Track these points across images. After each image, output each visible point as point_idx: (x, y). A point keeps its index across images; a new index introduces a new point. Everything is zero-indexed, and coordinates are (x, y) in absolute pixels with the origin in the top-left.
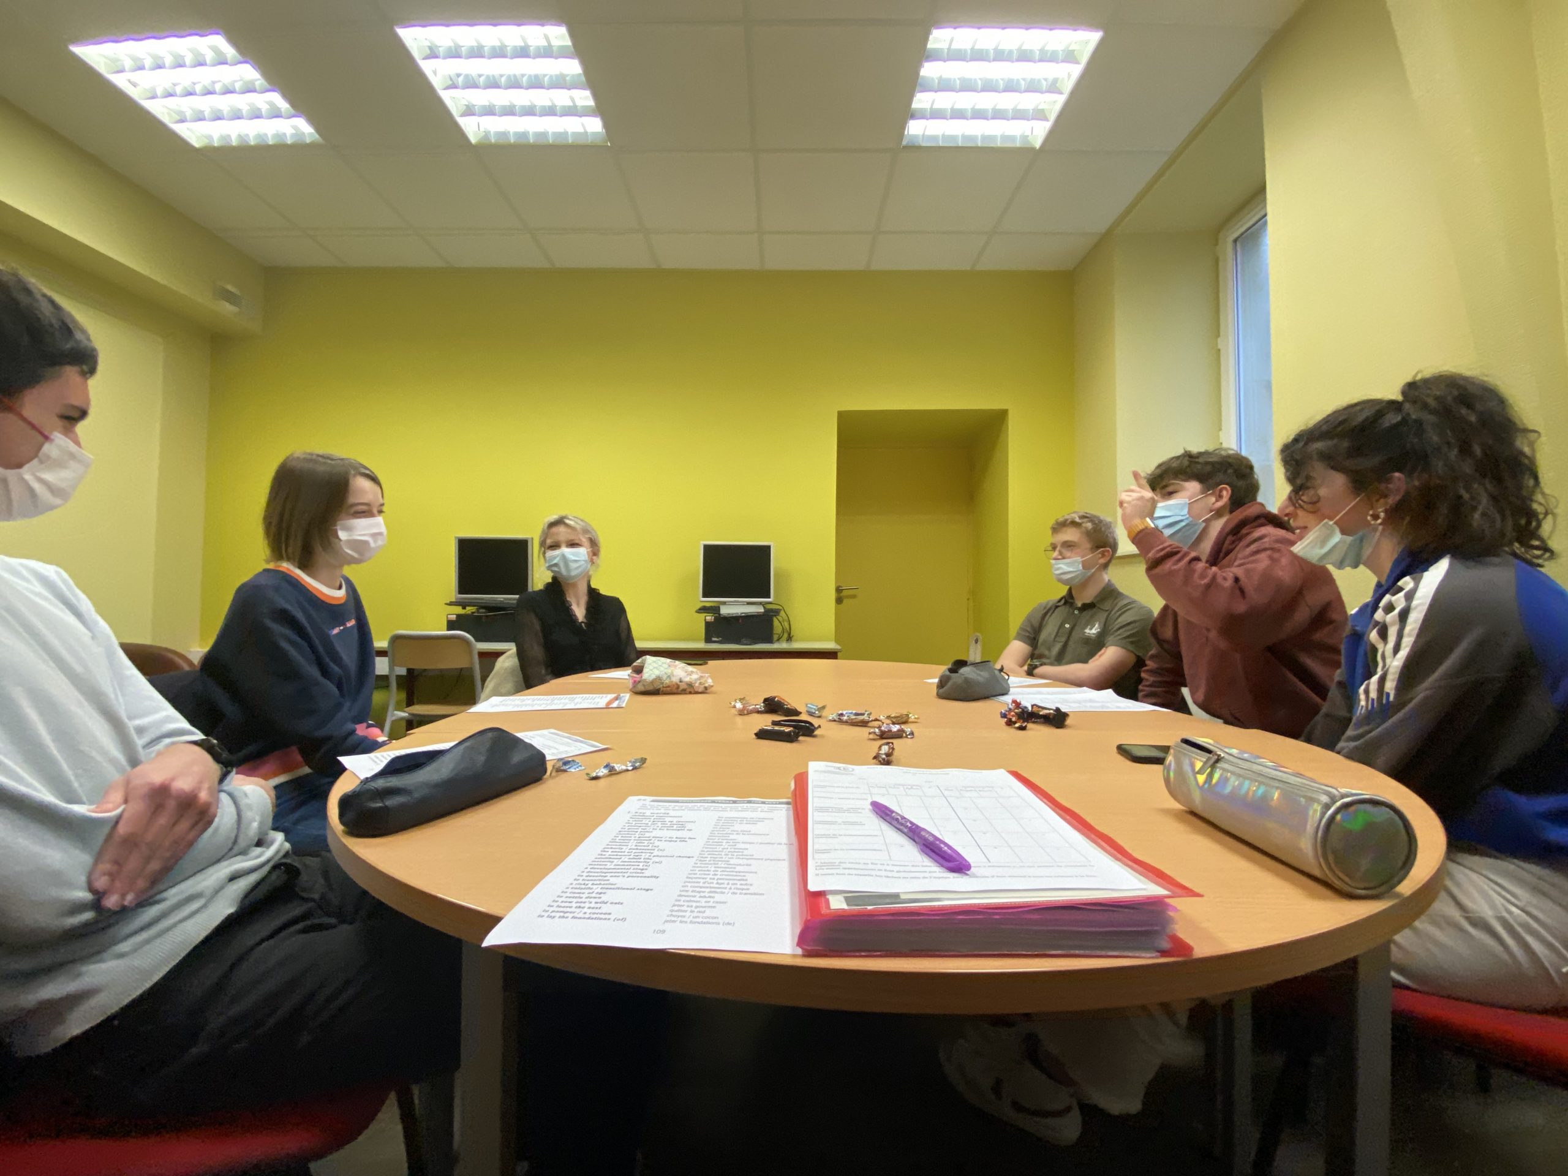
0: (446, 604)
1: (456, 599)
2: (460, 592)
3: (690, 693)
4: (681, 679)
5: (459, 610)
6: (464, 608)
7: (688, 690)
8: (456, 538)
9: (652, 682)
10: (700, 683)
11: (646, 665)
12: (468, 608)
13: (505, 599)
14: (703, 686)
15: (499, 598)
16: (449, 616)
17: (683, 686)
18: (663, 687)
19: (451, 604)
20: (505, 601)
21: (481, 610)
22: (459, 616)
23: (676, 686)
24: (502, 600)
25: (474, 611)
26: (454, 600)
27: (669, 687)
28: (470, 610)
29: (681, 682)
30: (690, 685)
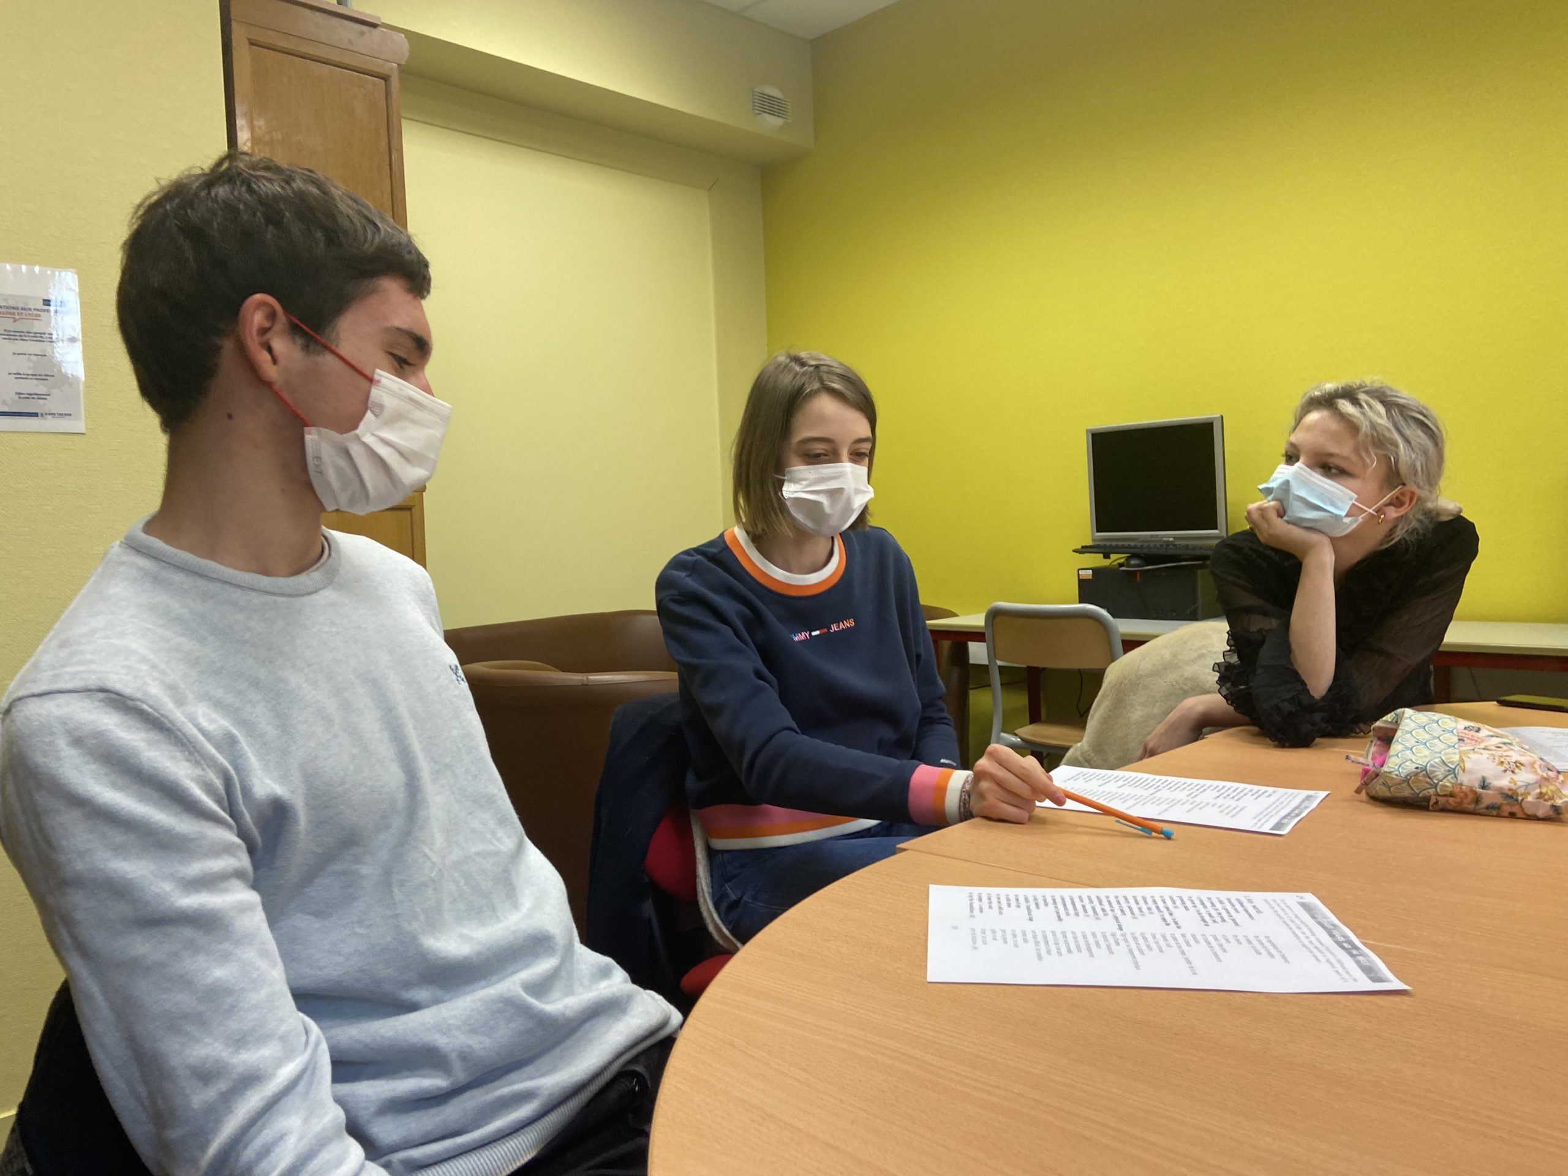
0: (1075, 551)
1: (1094, 540)
2: (1099, 529)
3: (1512, 816)
4: (1484, 780)
5: (1097, 560)
6: (1107, 556)
7: (1507, 810)
8: (1087, 430)
9: (1407, 780)
10: (1541, 795)
11: (1399, 733)
12: (1113, 557)
13: (1176, 538)
14: (1549, 803)
15: (1165, 536)
16: (1081, 572)
17: (1489, 797)
18: (1438, 795)
19: (1084, 550)
20: (1177, 543)
21: (1133, 562)
22: (1096, 571)
23: (1471, 796)
24: (1171, 539)
25: (1122, 561)
26: (1090, 543)
27: (1452, 795)
28: (1116, 558)
29: (1484, 787)
30: (1510, 796)
